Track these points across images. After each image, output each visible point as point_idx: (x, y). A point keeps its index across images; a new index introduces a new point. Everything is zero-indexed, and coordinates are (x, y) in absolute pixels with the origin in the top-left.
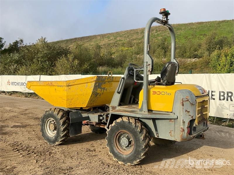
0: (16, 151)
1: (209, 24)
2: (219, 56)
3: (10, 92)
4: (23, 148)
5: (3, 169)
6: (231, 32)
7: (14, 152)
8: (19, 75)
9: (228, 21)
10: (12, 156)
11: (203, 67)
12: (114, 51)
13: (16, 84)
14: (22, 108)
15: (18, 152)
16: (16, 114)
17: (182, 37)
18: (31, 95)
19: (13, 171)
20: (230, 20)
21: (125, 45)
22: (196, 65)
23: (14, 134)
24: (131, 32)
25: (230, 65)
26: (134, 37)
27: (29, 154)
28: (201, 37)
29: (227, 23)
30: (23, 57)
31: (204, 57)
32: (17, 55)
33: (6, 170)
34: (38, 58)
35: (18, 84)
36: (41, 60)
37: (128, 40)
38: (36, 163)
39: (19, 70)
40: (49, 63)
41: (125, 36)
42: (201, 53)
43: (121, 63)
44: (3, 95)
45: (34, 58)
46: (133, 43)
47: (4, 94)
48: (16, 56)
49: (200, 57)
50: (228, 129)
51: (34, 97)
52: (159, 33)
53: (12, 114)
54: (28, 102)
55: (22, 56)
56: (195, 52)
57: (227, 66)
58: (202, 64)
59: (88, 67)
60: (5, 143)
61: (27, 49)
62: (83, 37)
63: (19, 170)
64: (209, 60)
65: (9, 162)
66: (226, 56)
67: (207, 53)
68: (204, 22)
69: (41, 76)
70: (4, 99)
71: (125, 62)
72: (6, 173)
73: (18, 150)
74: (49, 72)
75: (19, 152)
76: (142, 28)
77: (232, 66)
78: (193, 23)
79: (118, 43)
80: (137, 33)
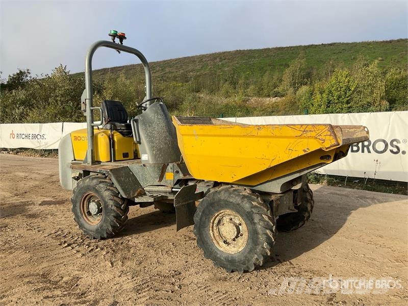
0: (66, 247)
1: (291, 50)
2: (312, 94)
3: (15, 149)
4: (76, 240)
5: (57, 282)
6: (320, 61)
7: (64, 248)
8: (28, 122)
9: (317, 45)
10: (62, 256)
11: (287, 109)
12: (162, 88)
13: (24, 136)
14: (43, 173)
15: (70, 248)
16: (37, 183)
17: (256, 67)
18: (49, 154)
19: (77, 285)
20: (319, 45)
21: (177, 79)
22: (277, 106)
23: (49, 216)
24: (185, 60)
25: (327, 105)
26: (190, 68)
27: (92, 250)
28: (282, 67)
29: (314, 49)
30: (33, 96)
31: (288, 96)
32: (24, 91)
33: (64, 285)
34: (57, 96)
35: (27, 136)
36: (60, 100)
37: (182, 71)
38: (113, 266)
39: (27, 115)
40: (73, 104)
41: (177, 67)
42: (284, 90)
43: (177, 104)
44: (5, 154)
45: (50, 97)
46: (189, 76)
47: (6, 152)
48: (21, 94)
49: (283, 96)
50: (370, 194)
51: (54, 155)
52: (224, 61)
53: (31, 183)
54: (48, 163)
55: (31, 94)
56: (275, 88)
57: (323, 106)
58: (285, 105)
59: (135, 109)
60: (41, 232)
61: (38, 84)
62: (115, 68)
63: (88, 283)
64: (295, 99)
65: (63, 269)
66: (321, 93)
67: (291, 90)
68: (285, 48)
69: (64, 123)
70: (9, 160)
71: (182, 103)
72: (67, 291)
73: (69, 245)
74: (74, 118)
75: (73, 248)
76: (200, 56)
77: (329, 107)
78: (269, 49)
79: (167, 76)
80: (194, 61)
